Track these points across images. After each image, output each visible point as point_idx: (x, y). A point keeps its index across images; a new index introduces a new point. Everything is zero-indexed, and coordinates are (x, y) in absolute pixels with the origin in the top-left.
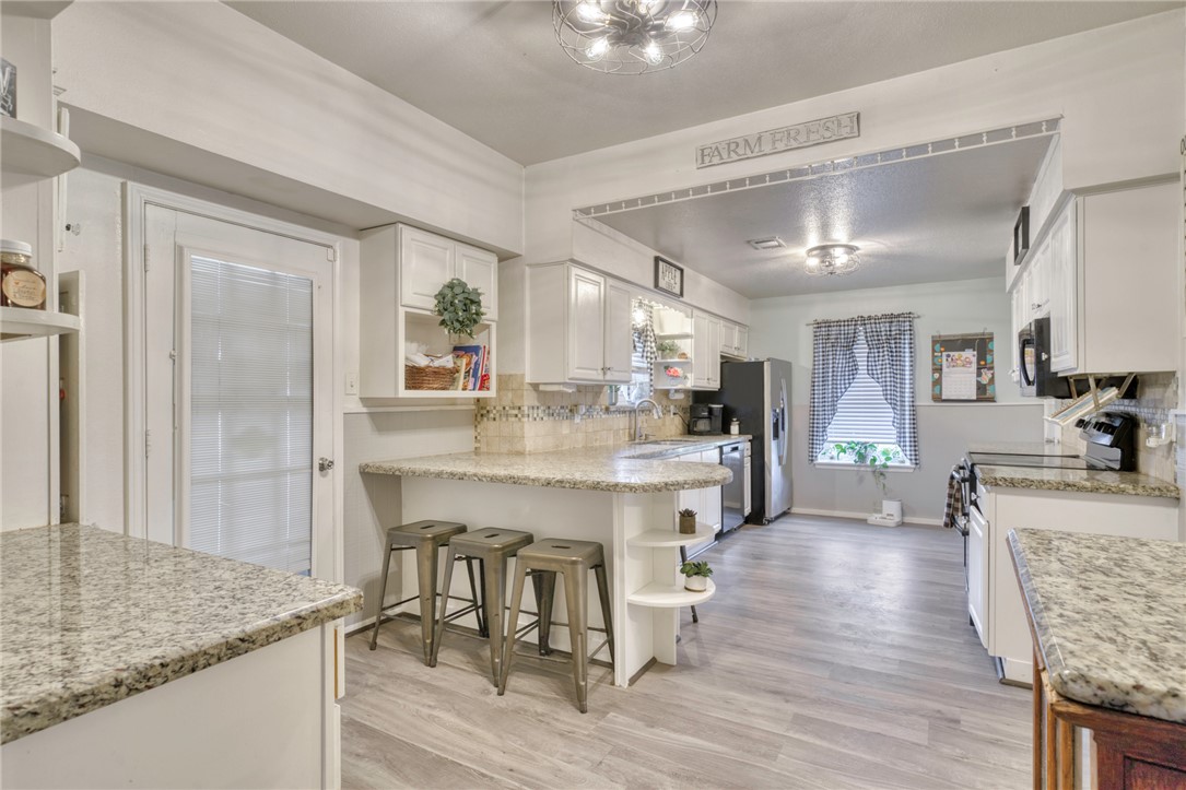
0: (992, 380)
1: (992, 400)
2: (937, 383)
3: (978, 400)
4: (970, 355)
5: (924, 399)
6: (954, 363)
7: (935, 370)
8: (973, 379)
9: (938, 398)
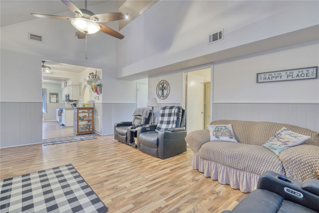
0: (58, 100)
1: (58, 102)
2: (50, 100)
3: (56, 102)
4: (55, 96)
5: (48, 102)
6: (53, 97)
7: (50, 98)
8: (56, 99)
9: (50, 102)
